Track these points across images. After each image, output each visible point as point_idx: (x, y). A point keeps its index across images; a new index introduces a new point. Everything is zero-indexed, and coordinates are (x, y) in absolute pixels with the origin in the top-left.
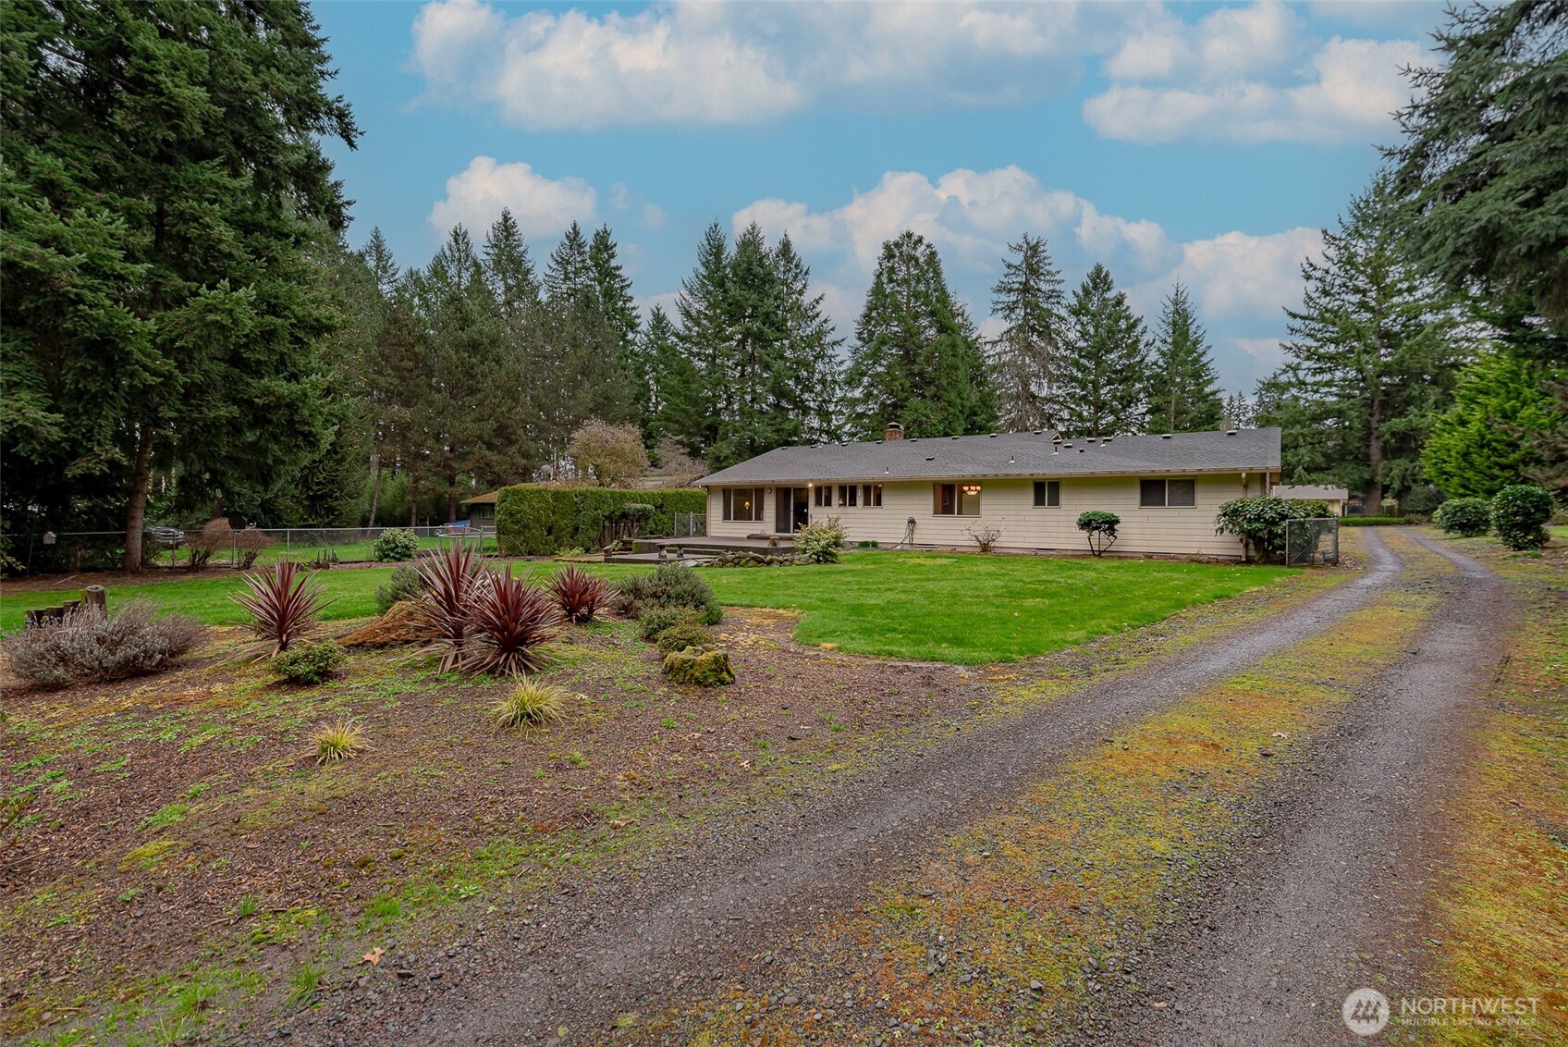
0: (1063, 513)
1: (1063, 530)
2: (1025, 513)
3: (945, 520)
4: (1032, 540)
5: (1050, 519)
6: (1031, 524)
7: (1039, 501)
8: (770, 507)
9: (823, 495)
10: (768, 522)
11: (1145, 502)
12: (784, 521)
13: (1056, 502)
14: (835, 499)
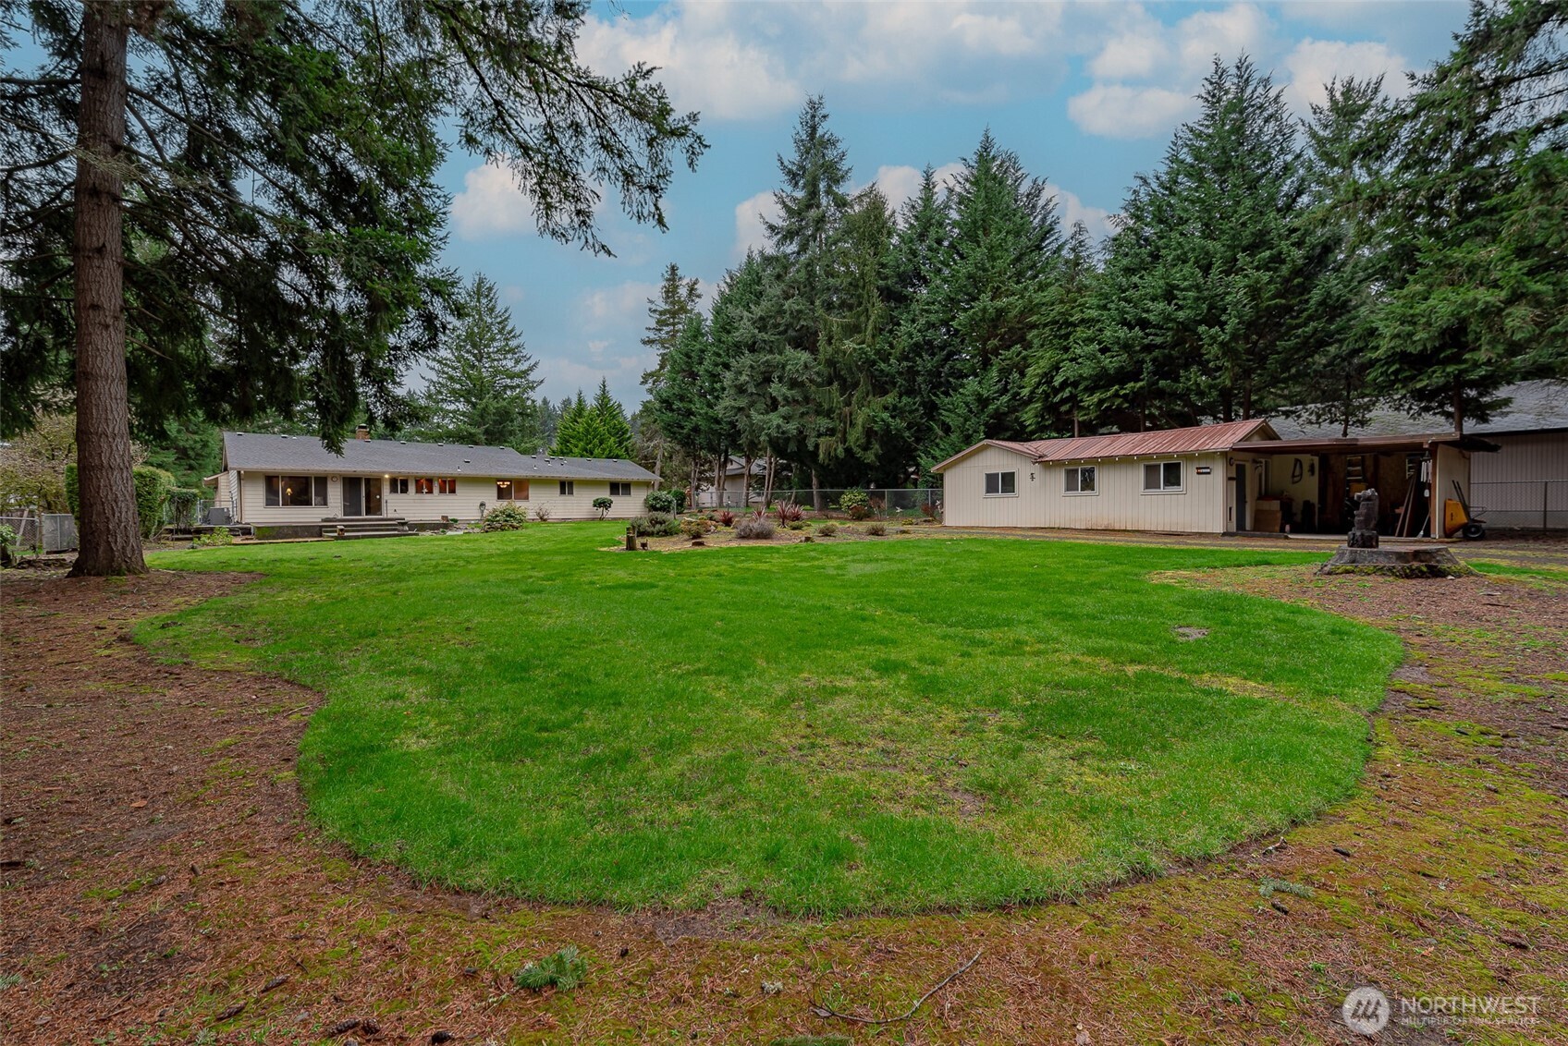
0: (577, 498)
1: (575, 508)
2: (555, 498)
4: (562, 513)
5: (569, 501)
6: (559, 504)
7: (563, 492)
8: (335, 493)
9: (400, 485)
10: (334, 506)
11: (612, 494)
12: (351, 506)
13: (571, 493)
14: (412, 488)
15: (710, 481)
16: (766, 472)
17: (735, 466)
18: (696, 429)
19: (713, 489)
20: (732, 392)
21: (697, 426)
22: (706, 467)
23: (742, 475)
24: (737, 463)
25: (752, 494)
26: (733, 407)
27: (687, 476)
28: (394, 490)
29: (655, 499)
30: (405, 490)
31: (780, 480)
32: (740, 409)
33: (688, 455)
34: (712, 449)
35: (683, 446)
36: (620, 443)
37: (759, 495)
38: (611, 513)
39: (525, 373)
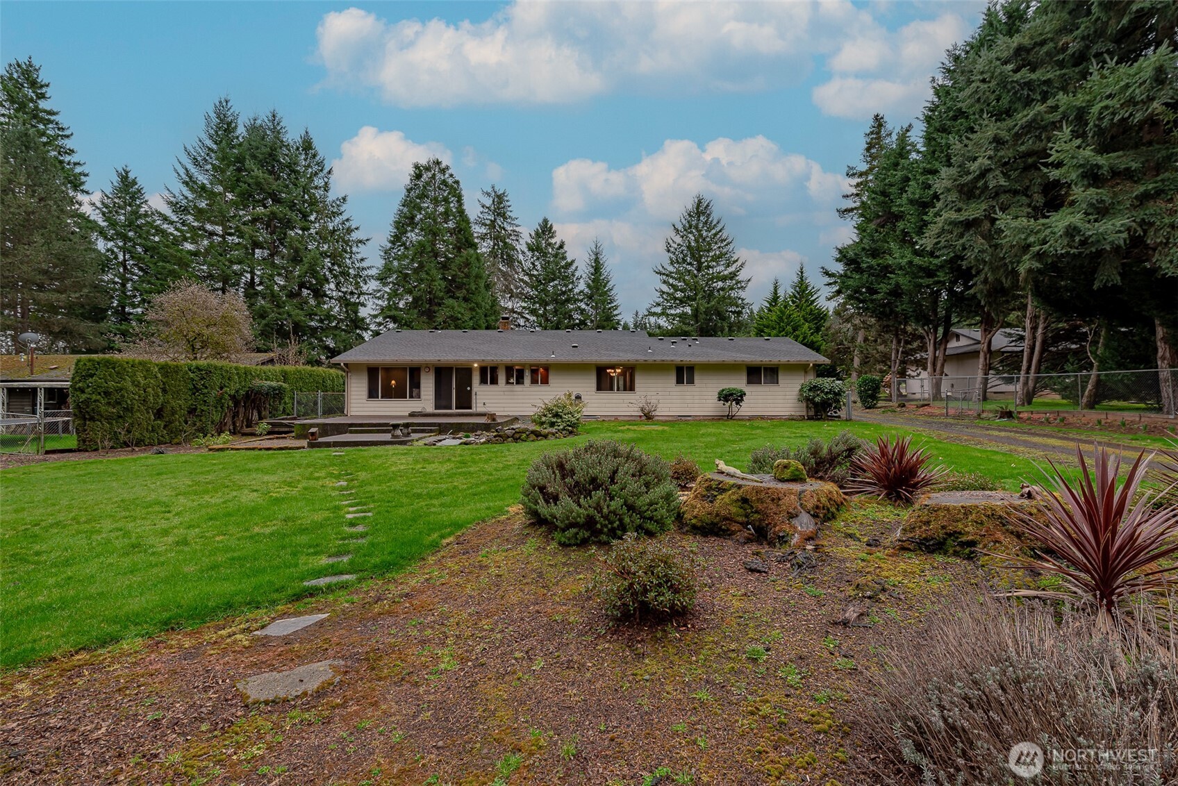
0: (698, 389)
1: (696, 401)
2: (669, 389)
3: (605, 396)
4: (675, 409)
5: (688, 393)
6: (675, 397)
7: (680, 381)
8: (428, 385)
9: (489, 374)
10: (426, 400)
11: (749, 382)
12: (441, 399)
13: (691, 381)
14: (502, 378)
15: (922, 364)
16: (1025, 345)
17: (963, 342)
18: (896, 292)
19: (924, 375)
20: (953, 196)
21: (897, 285)
22: (915, 345)
23: (974, 354)
24: (968, 335)
25: (993, 380)
26: (954, 223)
27: (885, 359)
28: (483, 381)
29: (814, 388)
30: (494, 381)
31: (1053, 361)
32: (969, 225)
33: (886, 329)
34: (923, 319)
35: (879, 319)
36: (818, 330)
37: (1009, 381)
38: (746, 409)
39: (733, 276)
